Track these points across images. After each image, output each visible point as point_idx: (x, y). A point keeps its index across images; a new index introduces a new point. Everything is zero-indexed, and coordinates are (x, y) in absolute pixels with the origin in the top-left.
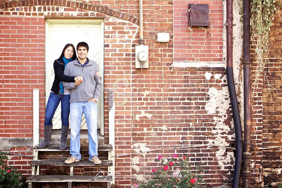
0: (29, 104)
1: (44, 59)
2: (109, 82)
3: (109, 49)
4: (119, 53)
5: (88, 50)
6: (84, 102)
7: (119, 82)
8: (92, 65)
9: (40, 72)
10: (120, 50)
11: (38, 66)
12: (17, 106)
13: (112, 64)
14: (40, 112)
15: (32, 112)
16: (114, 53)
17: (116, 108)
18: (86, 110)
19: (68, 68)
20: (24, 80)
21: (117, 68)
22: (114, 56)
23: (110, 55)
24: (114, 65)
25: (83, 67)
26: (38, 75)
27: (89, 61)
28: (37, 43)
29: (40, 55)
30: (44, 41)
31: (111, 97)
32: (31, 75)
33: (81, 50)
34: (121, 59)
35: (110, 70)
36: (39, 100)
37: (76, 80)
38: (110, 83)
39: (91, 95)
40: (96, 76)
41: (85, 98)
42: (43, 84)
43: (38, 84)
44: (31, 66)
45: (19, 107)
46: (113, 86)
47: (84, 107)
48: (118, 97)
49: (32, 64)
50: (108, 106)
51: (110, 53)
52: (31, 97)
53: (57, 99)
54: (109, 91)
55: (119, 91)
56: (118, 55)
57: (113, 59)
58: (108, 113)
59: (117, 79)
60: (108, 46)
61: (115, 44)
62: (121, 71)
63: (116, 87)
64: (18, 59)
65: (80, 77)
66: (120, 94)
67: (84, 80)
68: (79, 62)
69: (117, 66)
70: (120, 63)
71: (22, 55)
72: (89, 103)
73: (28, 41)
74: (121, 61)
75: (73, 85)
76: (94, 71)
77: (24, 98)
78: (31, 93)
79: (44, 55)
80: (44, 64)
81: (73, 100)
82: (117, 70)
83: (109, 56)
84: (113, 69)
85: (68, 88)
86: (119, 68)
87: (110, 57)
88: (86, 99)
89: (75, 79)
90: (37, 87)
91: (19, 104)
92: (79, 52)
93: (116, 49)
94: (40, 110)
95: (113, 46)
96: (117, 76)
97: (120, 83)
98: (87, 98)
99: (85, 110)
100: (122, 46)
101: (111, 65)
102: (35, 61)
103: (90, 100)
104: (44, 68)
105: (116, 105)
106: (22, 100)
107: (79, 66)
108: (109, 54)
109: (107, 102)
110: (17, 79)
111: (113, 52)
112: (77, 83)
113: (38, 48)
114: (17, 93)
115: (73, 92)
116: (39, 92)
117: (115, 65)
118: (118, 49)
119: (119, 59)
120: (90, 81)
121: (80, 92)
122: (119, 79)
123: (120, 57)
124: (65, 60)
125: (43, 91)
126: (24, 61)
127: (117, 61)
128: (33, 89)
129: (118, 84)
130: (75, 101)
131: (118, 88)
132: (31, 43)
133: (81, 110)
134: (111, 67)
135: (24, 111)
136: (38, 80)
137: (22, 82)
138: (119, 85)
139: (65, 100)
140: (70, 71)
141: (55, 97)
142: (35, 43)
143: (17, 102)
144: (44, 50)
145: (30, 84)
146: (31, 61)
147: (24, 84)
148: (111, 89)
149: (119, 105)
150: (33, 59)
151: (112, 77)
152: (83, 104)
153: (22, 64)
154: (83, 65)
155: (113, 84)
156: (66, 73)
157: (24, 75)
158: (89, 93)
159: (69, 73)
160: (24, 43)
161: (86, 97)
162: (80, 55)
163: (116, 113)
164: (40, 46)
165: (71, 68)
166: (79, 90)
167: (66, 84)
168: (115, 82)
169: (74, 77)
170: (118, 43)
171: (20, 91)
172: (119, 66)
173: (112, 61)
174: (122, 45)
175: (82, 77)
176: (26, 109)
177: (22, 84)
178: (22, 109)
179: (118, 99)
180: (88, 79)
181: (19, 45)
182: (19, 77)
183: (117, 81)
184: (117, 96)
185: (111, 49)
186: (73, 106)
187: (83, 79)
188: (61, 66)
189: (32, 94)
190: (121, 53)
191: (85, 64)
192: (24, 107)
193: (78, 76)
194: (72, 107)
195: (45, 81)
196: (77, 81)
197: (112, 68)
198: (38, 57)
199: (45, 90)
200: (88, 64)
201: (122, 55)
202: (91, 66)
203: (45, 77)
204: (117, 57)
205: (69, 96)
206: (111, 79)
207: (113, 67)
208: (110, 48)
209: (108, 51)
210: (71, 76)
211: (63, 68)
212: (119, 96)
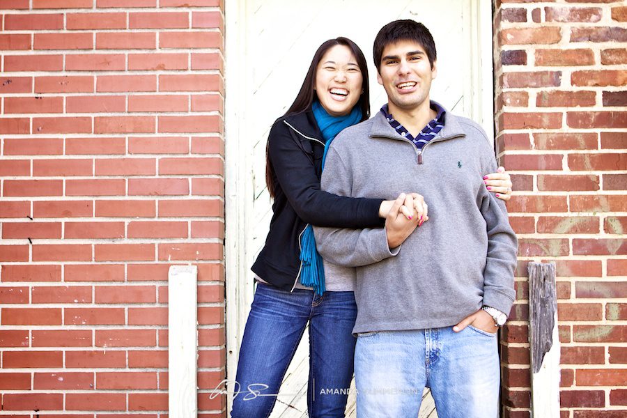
0: (147, 338)
1: (217, 124)
2: (531, 230)
3: (526, 73)
4: (575, 89)
5: (432, 54)
6: (436, 331)
7: (575, 230)
8: (462, 136)
9: (201, 187)
10: (576, 79)
11: (190, 156)
12: (94, 349)
13: (543, 141)
14: (199, 376)
15: (165, 377)
16: (549, 89)
17: (567, 356)
18: (446, 375)
19: (343, 155)
20: (127, 221)
21: (565, 162)
22: (550, 106)
23: (532, 100)
24: (549, 148)
25: (420, 146)
26: (190, 197)
27: (448, 119)
28: (189, 52)
29: (199, 103)
30: (218, 40)
31: (544, 302)
32: (157, 199)
33: (395, 60)
34: (586, 116)
35: (534, 173)
36: (198, 318)
37: (393, 214)
38: (536, 236)
39: (471, 293)
40: (487, 193)
41: (442, 308)
42: (216, 241)
43: (194, 241)
44: (158, 157)
45: (104, 349)
46: (547, 247)
47: (434, 357)
48: (573, 300)
49: (162, 147)
50: (524, 345)
51: (533, 93)
52: (157, 305)
53: (292, 313)
54: (532, 271)
55: (578, 269)
56: (570, 98)
57: (546, 121)
58: (527, 378)
59: (569, 214)
60: (518, 57)
61: (555, 47)
62: (587, 177)
63: (565, 253)
64: (101, 125)
65: (409, 197)
66: (585, 288)
67: (431, 212)
68: (395, 124)
69: (565, 153)
70: (579, 138)
71: (117, 104)
72: (460, 339)
73: (148, 42)
74: (585, 126)
75: (376, 243)
76: (478, 168)
77: (126, 307)
78: (158, 284)
79: (218, 102)
80: (220, 146)
81: (371, 319)
82: (566, 171)
83: (525, 104)
84: (547, 169)
85: (347, 260)
86: (575, 162)
87: (532, 108)
88: (444, 314)
89: (385, 209)
90: (186, 254)
91: (102, 338)
92: (389, 70)
93: (559, 74)
94: (199, 363)
95: (544, 57)
96: (564, 198)
97: (583, 231)
98: (449, 309)
99: (439, 373)
100: (586, 59)
101: (538, 147)
102: (176, 135)
103: (467, 322)
104: (220, 168)
105: (563, 339)
106: (117, 316)
107: (395, 145)
108: (526, 94)
109: (520, 323)
110: (94, 219)
111: (543, 84)
112: (397, 229)
113: (190, 72)
114: (94, 285)
115: (370, 277)
116: (199, 279)
117: (554, 148)
118: (567, 72)
119: (574, 120)
120: (461, 220)
121: (416, 277)
122: (575, 214)
123: (578, 109)
124: (322, 122)
125: (216, 275)
126: (127, 136)
127: (566, 129)
128: (169, 265)
129: (571, 237)
130: (384, 325)
131: (571, 257)
132: (158, 51)
133: (420, 370)
134: (536, 156)
135: (127, 370)
136: (189, 220)
137: (117, 231)
138: (579, 244)
139: (336, 320)
140: (351, 173)
141: (281, 306)
142: (180, 51)
143: (93, 329)
144: (217, 84)
145: (156, 242)
146: (157, 135)
147: (126, 241)
148: (537, 260)
149: (581, 337)
150: (167, 125)
151: (540, 205)
152: (431, 344)
153: (118, 147)
154: (419, 137)
155: (546, 240)
156: (332, 181)
157: (127, 198)
158: (462, 282)
159: (345, 178)
160: (126, 53)
161: (446, 302)
162: (394, 90)
163: (566, 377)
164: (202, 61)
165: (356, 155)
166: (407, 269)
167: (333, 241)
168: (558, 229)
169: (381, 201)
170: (566, 45)
171: (107, 275)
172: (572, 152)
173: (541, 131)
174: (588, 53)
175: (420, 197)
176: (136, 360)
177: (118, 242)
178: (117, 359)
179: (571, 313)
180: (448, 207)
181: (104, 63)
182: (103, 209)
183: (567, 225)
184: (567, 295)
185: (535, 74)
186: (377, 354)
187: (426, 206)
188: (307, 148)
189: (165, 292)
190: (581, 92)
191: (426, 130)
192: (126, 349)
193: (403, 196)
194: (371, 358)
195: (224, 226)
196: (400, 221)
197: (543, 163)
198: (190, 114)
199: (223, 268)
200: (445, 133)
201: (588, 99)
202: (457, 144)
203: (221, 209)
204: (564, 110)
205: (350, 302)
206: (536, 216)
207: (547, 156)
208: (530, 67)
209: (518, 80)
210: (361, 195)
211: (316, 156)
212: (577, 296)
